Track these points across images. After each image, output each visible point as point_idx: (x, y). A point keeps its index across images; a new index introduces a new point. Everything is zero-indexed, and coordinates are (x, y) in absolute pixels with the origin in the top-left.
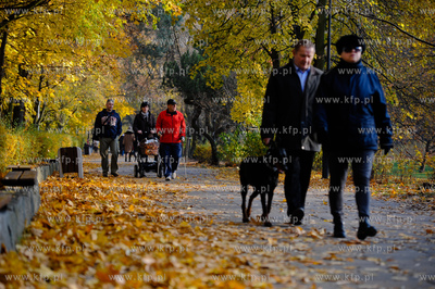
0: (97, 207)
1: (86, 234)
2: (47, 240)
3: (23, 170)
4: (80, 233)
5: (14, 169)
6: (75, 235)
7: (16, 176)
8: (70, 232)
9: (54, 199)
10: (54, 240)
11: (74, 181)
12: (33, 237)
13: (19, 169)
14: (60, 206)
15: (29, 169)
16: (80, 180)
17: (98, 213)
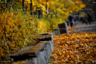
0: (77, 46)
1: (75, 56)
2: (60, 60)
3: (46, 34)
4: (72, 56)
5: (42, 35)
6: (70, 57)
7: (44, 37)
8: (68, 56)
9: (59, 44)
10: (63, 60)
11: (65, 37)
12: (54, 60)
13: (44, 34)
14: (62, 47)
15: (48, 34)
16: (68, 36)
17: (77, 48)
